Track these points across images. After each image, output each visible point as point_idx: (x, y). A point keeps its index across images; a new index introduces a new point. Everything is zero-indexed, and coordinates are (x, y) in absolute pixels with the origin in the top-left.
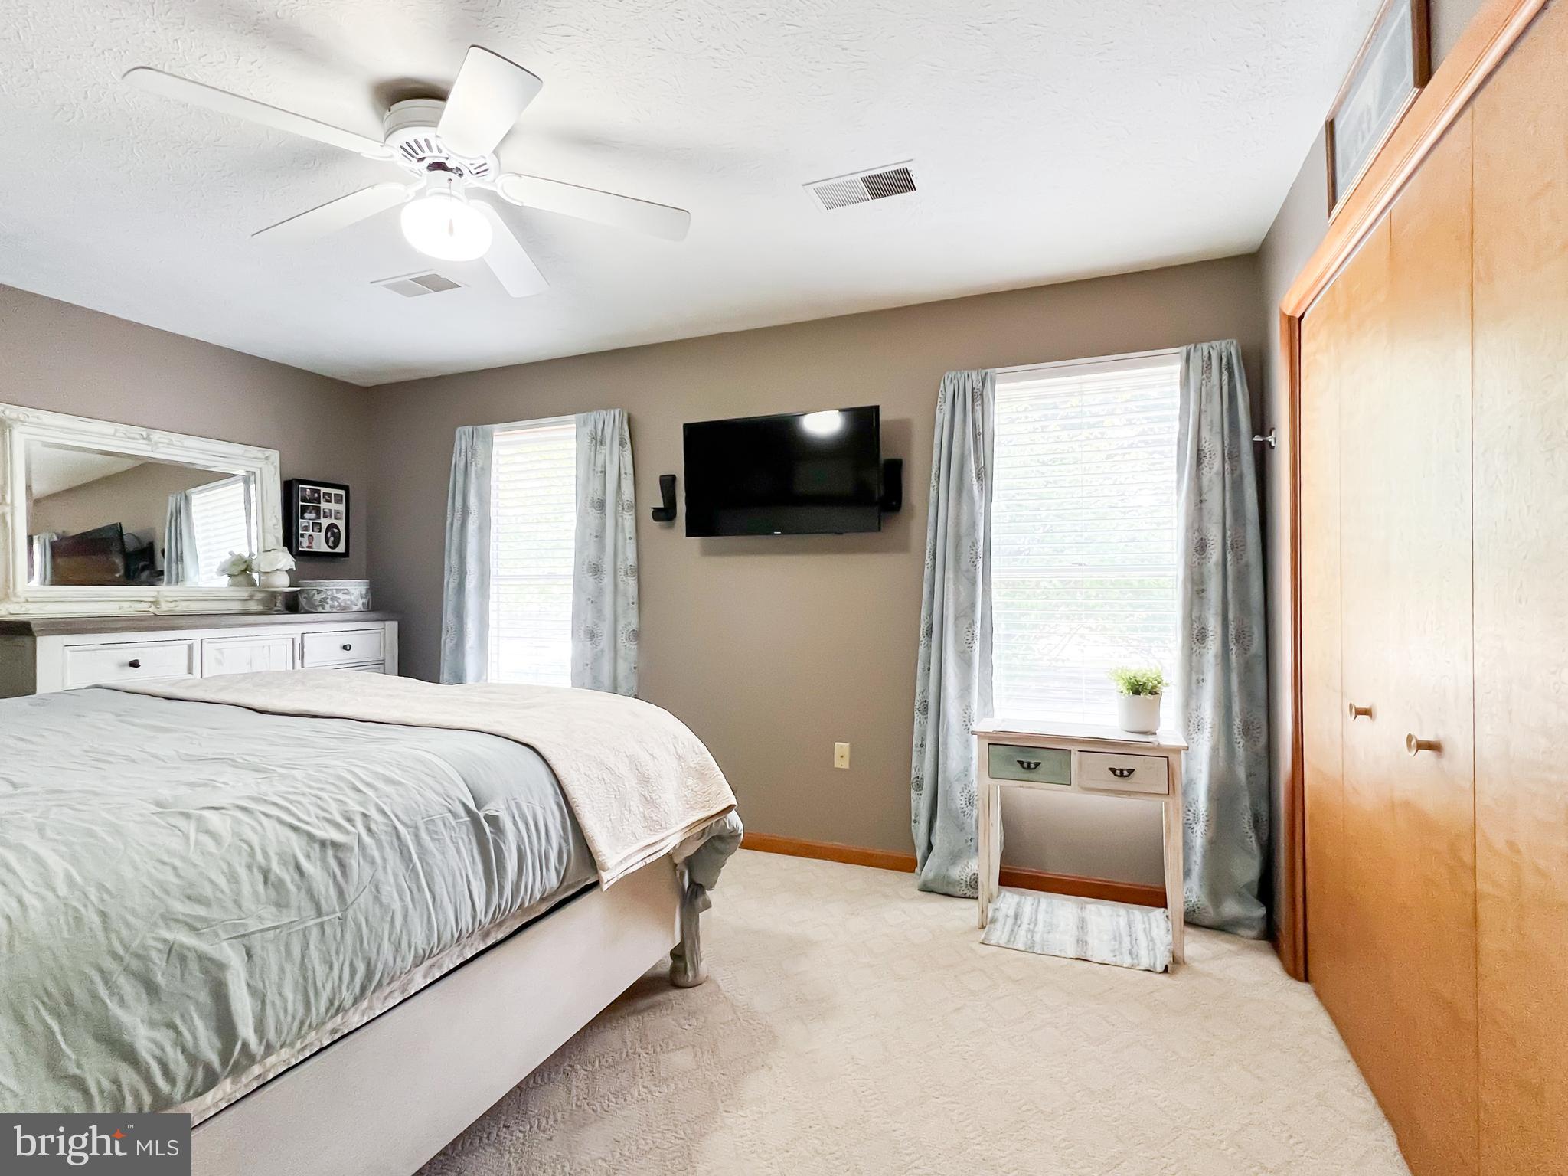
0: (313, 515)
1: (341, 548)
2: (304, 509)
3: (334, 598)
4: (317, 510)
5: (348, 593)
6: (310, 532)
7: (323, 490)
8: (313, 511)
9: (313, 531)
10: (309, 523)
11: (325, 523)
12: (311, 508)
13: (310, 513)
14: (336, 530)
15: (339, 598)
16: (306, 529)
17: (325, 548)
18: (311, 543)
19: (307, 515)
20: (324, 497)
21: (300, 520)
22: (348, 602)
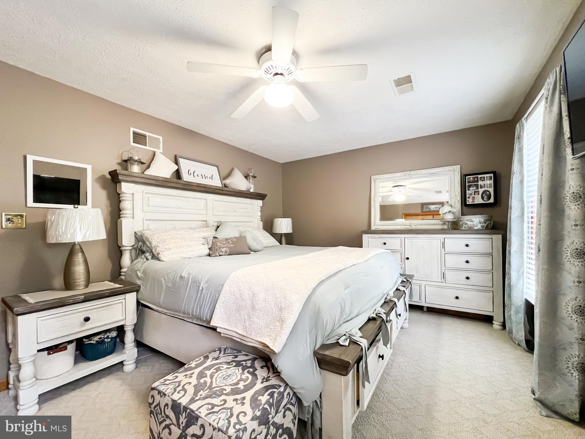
0: (475, 188)
1: (492, 200)
2: (469, 186)
3: (466, 224)
4: (477, 186)
5: (472, 221)
6: (473, 196)
7: (479, 176)
8: (474, 186)
9: (474, 195)
10: (472, 192)
11: (481, 191)
12: (473, 185)
13: (473, 187)
14: (488, 193)
15: (468, 224)
16: (471, 194)
17: (481, 201)
18: (473, 200)
19: (471, 189)
20: (480, 179)
21: (467, 191)
22: (472, 225)
